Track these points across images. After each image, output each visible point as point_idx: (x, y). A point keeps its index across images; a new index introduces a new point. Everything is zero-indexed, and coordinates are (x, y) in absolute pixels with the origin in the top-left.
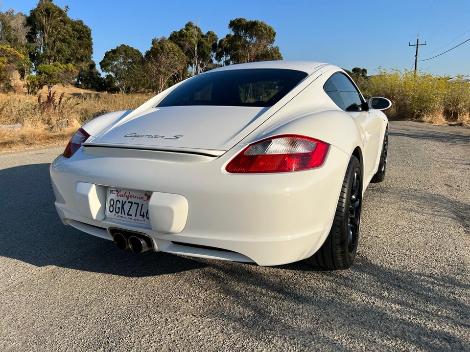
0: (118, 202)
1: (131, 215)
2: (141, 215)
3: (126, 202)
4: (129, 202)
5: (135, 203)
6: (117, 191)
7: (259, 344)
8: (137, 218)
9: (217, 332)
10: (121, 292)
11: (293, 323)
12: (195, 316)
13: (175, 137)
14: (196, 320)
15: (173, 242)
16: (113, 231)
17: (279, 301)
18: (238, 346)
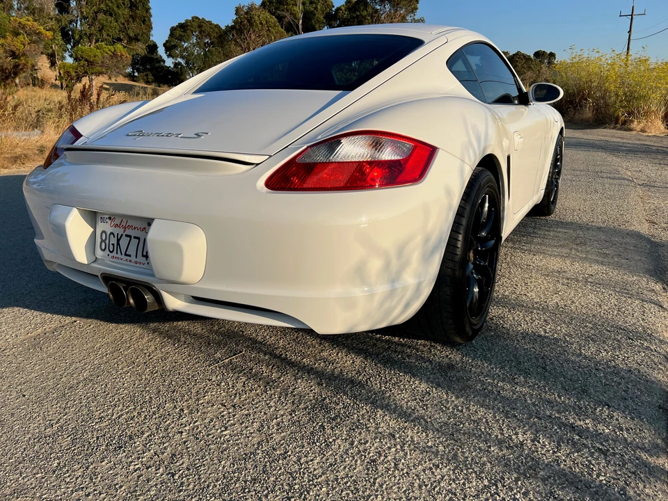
0: (112, 235)
1: (130, 256)
2: (143, 256)
3: (122, 235)
4: (126, 236)
5: (135, 237)
6: (110, 218)
7: (311, 449)
8: (138, 260)
9: (252, 431)
10: (125, 369)
11: (369, 420)
12: (225, 406)
13: (196, 134)
14: (225, 413)
15: (193, 297)
16: (108, 278)
17: (356, 386)
18: (278, 452)
